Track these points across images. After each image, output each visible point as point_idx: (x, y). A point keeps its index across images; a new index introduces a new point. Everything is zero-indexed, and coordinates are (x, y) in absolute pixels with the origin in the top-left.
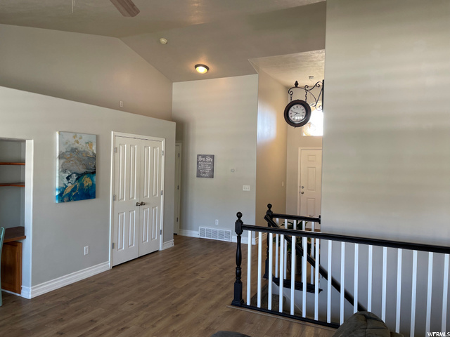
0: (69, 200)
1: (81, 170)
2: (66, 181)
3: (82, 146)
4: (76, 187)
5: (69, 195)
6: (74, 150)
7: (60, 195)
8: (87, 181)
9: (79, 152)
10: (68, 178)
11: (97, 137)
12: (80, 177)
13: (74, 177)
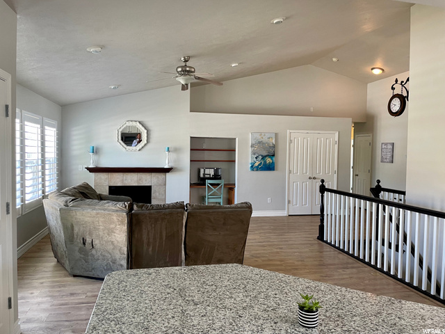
0: (257, 170)
1: (265, 153)
2: (255, 160)
3: (265, 139)
4: (261, 163)
5: (257, 167)
6: (260, 142)
7: (252, 167)
8: (269, 160)
9: (263, 143)
10: (256, 158)
11: (276, 134)
12: (264, 157)
13: (260, 157)
